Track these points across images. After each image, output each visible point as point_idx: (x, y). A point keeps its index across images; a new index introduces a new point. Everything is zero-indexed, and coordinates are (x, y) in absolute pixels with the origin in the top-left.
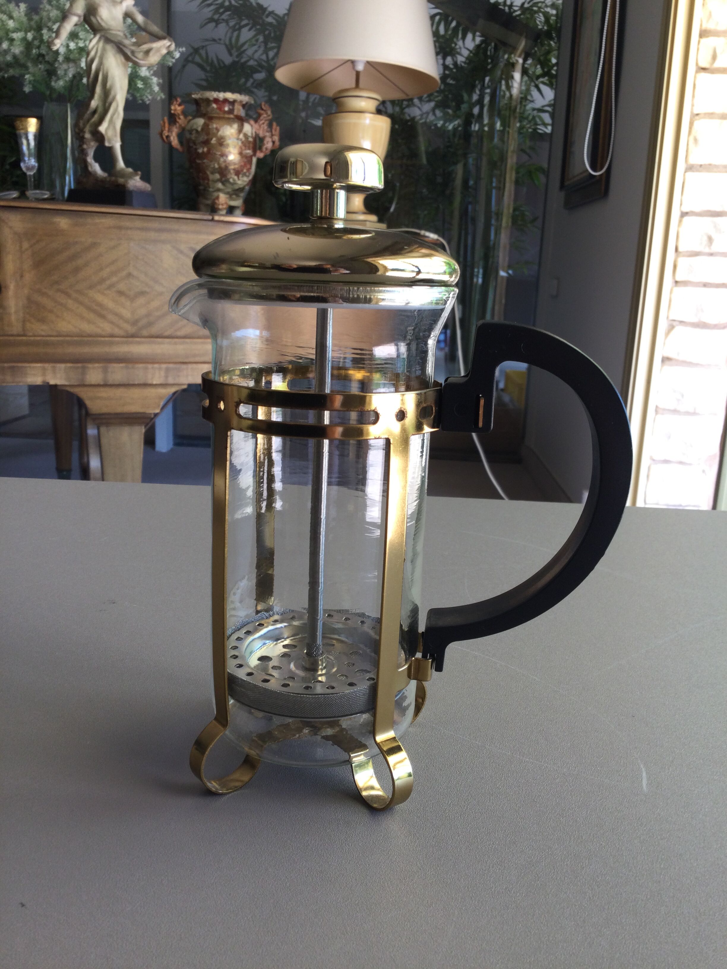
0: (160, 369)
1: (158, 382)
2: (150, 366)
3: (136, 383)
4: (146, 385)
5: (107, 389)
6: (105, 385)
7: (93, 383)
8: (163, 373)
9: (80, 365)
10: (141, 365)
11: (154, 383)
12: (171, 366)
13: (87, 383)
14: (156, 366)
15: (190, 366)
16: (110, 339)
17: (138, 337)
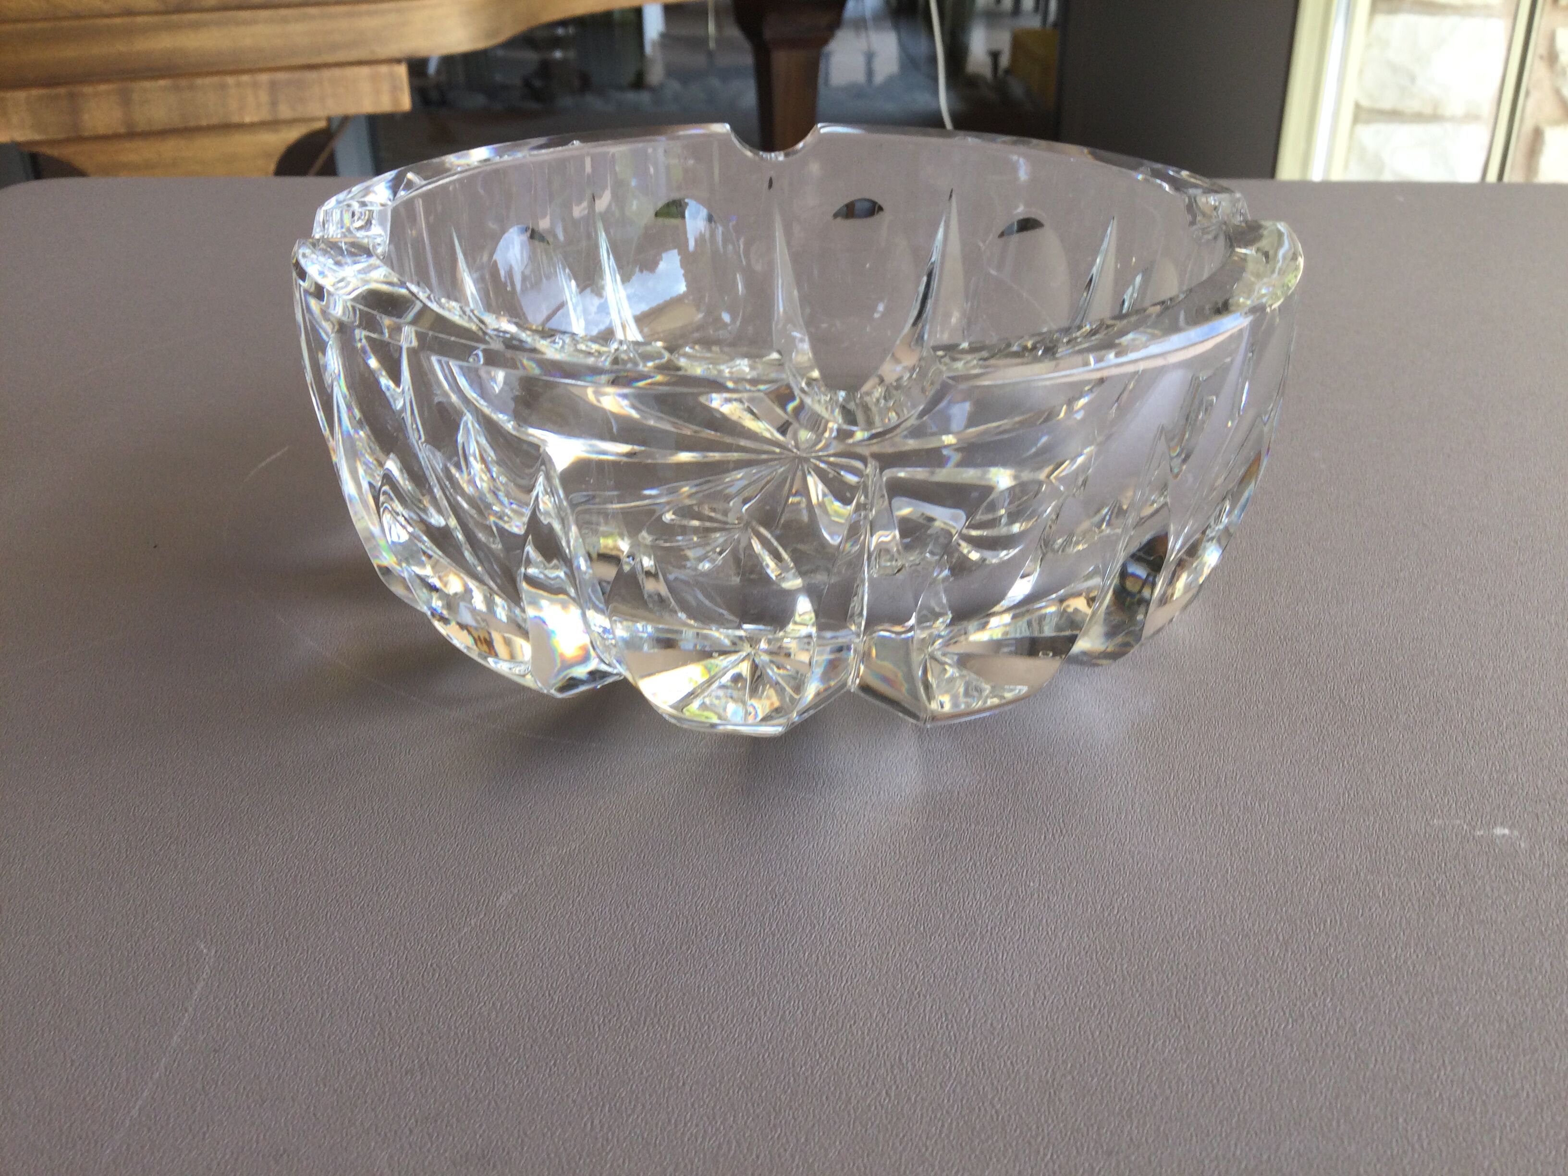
0: (255, 85)
1: (256, 119)
2: (230, 80)
3: (204, 123)
4: (227, 128)
5: (138, 144)
6: (132, 134)
7: (101, 131)
8: (264, 97)
9: (62, 90)
10: (208, 81)
11: (247, 120)
12: (281, 76)
13: (86, 134)
14: (245, 78)
15: (327, 73)
16: (127, 20)
17: (190, 10)
